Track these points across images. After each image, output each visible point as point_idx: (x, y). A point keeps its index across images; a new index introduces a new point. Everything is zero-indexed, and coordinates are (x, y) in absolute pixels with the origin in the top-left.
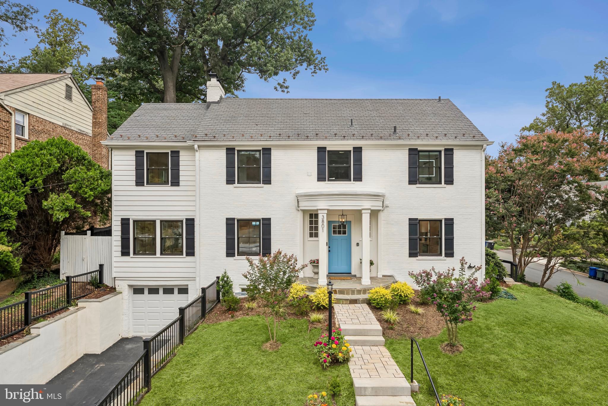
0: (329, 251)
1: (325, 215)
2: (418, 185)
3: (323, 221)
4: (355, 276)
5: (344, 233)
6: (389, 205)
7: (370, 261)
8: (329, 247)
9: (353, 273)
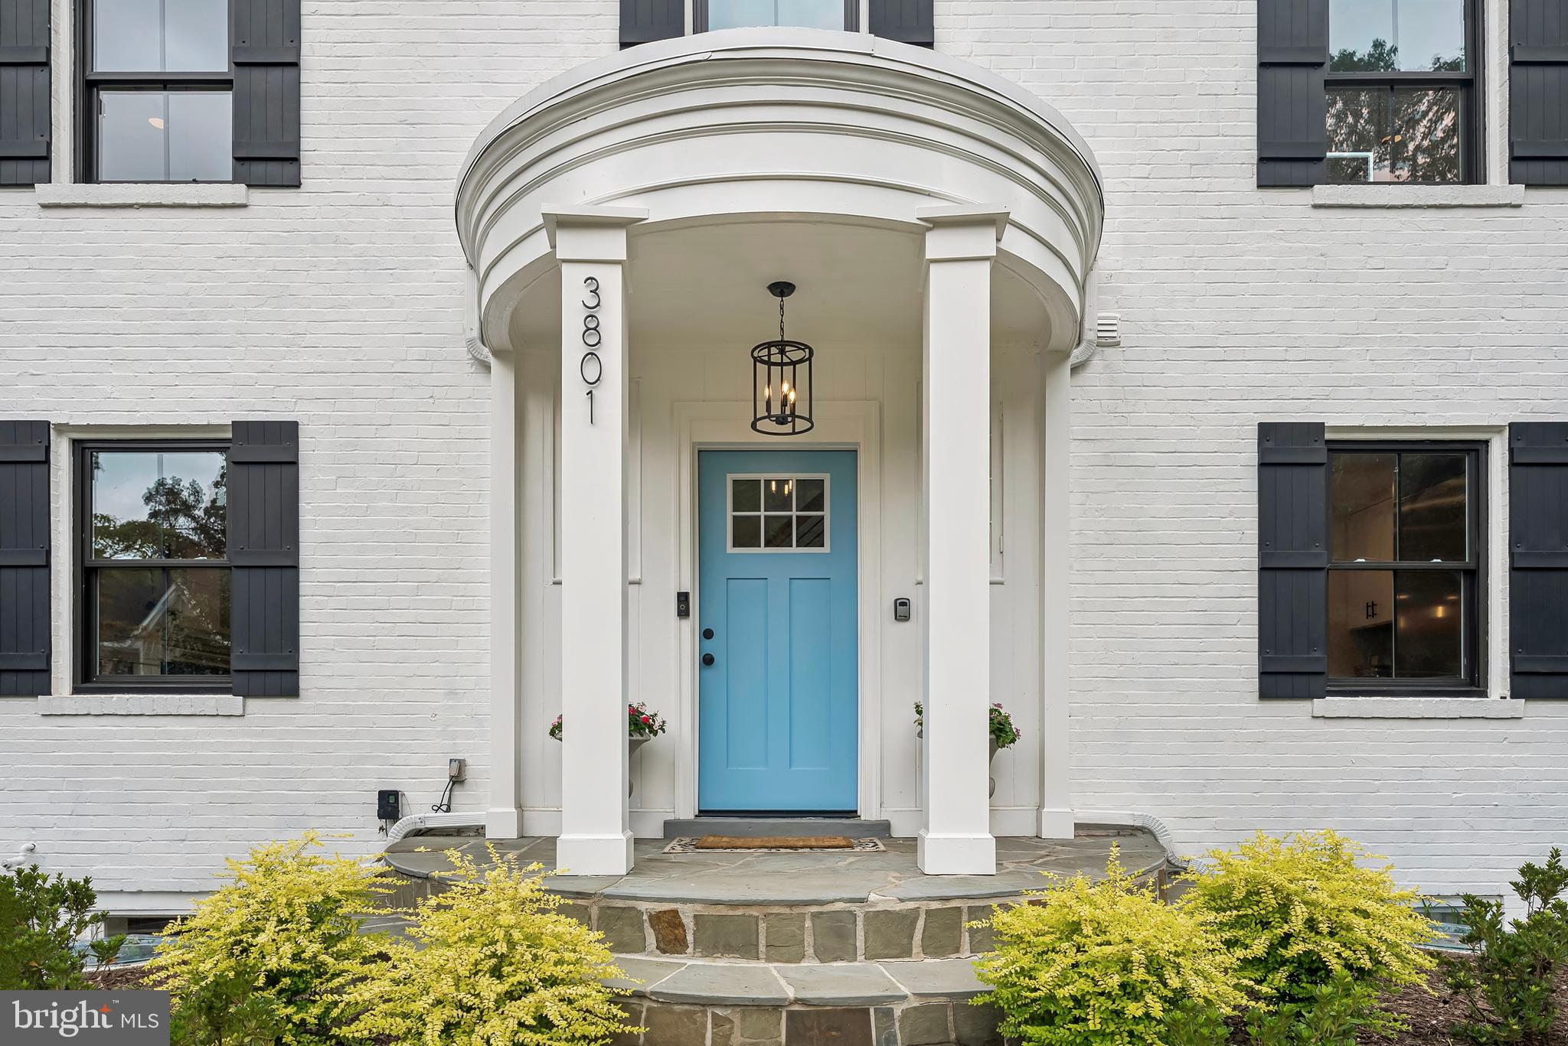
0: (707, 660)
1: (612, 281)
2: (1324, 193)
3: (592, 327)
4: (882, 829)
5: (812, 534)
6: (1122, 332)
7: (994, 712)
8: (707, 634)
9: (869, 812)
